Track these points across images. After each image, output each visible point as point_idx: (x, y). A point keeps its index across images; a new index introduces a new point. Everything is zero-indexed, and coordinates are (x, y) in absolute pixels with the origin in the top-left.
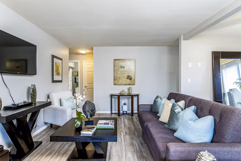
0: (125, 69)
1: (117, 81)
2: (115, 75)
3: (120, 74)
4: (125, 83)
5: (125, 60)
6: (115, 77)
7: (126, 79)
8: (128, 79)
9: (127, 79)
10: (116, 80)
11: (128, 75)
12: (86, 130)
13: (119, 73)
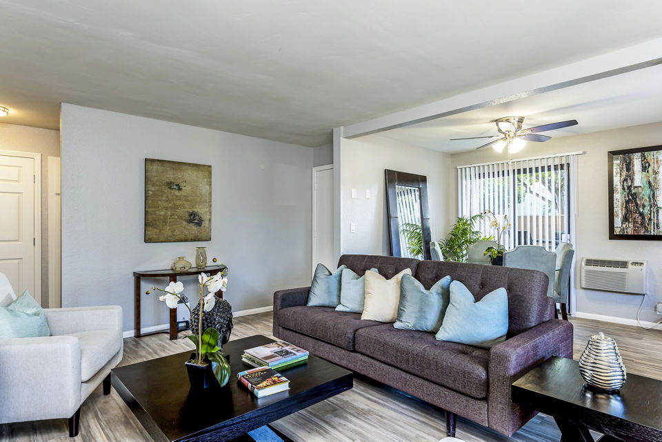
0: (183, 193)
1: (155, 230)
2: (150, 210)
3: (166, 209)
4: (182, 237)
5: (183, 167)
6: (150, 217)
7: (185, 223)
8: (191, 224)
9: (190, 221)
10: (154, 226)
11: (191, 211)
12: (265, 383)
13: (164, 204)
